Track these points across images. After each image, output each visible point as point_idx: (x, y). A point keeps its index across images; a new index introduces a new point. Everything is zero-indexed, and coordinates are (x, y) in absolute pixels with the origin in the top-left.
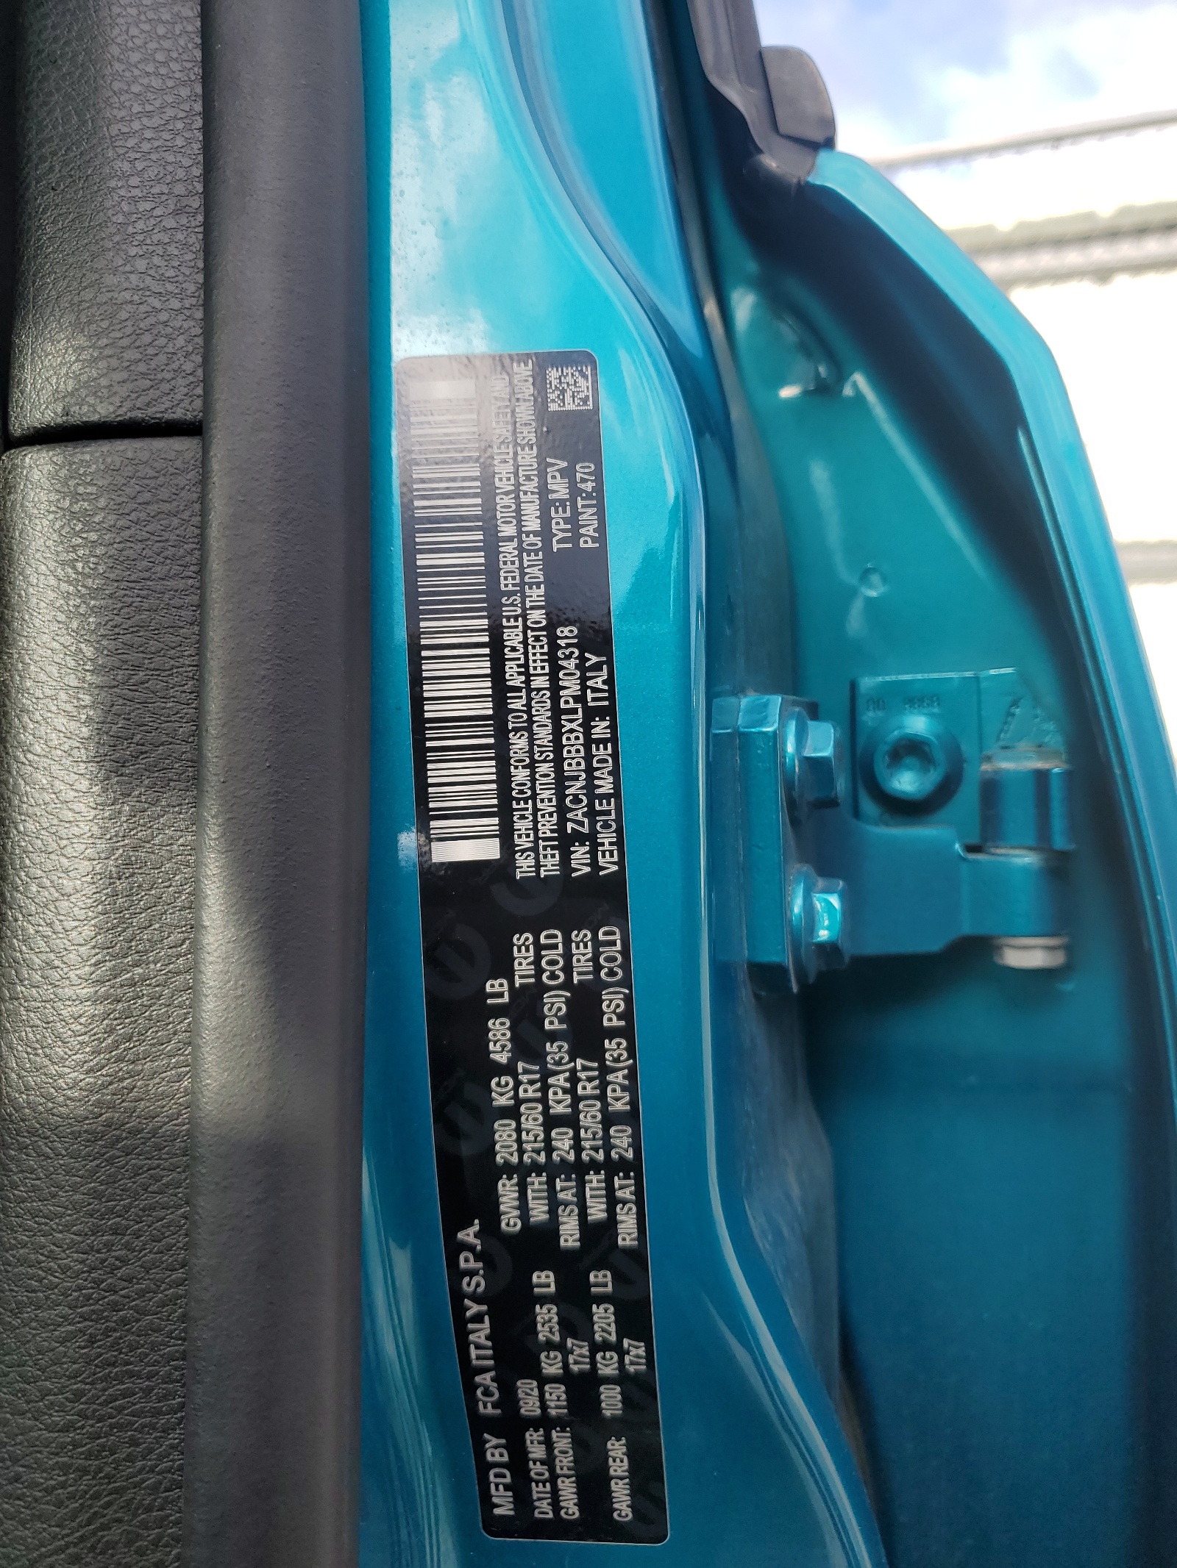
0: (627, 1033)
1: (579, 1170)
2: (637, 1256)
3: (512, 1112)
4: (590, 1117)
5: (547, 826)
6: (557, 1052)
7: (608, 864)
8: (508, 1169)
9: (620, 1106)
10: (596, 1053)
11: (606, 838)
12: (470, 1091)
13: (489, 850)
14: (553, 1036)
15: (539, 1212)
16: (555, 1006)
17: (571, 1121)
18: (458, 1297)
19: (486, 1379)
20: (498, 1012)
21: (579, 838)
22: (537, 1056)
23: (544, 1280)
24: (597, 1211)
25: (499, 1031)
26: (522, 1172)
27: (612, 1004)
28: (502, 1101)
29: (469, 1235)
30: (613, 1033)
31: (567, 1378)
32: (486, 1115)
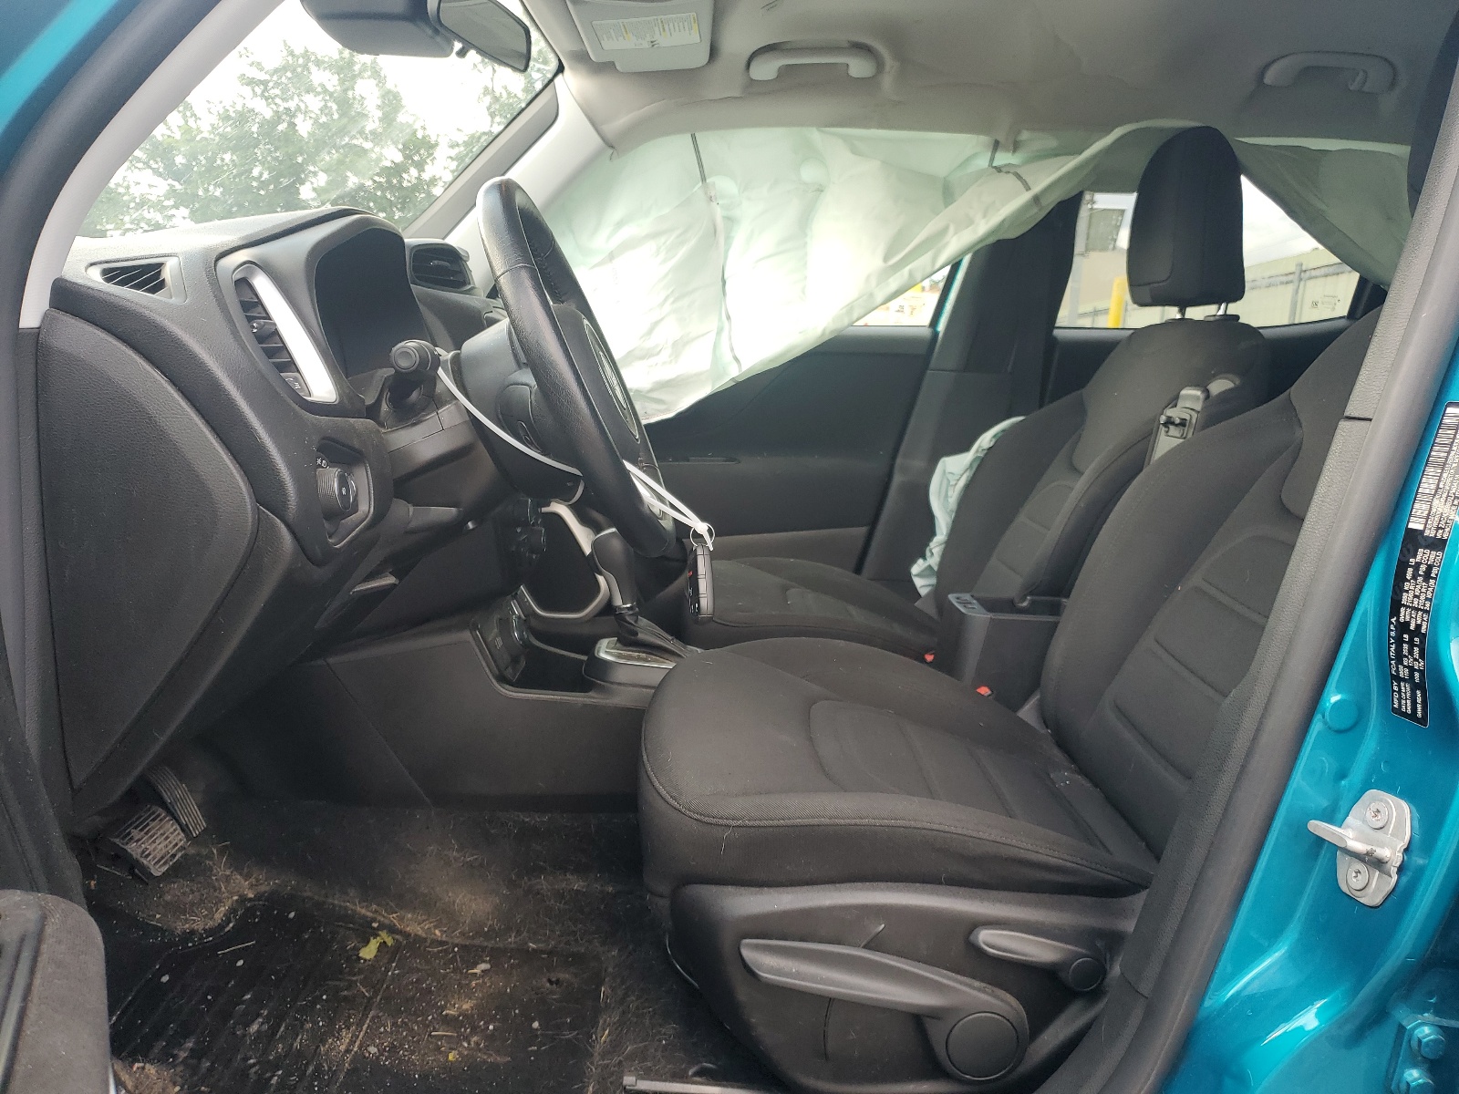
0: (1435, 579)
1: (1417, 610)
2: (1425, 635)
3: (1407, 591)
4: (1423, 597)
5: (1435, 524)
6: (1420, 579)
7: (1445, 537)
8: (1404, 605)
9: (1429, 597)
10: (1428, 583)
11: (1447, 530)
12: (1401, 584)
13: (1420, 527)
14: (1420, 576)
15: (1408, 619)
16: (1423, 568)
17: (1418, 597)
18: (1389, 636)
19: (1393, 662)
20: (1411, 566)
21: (1441, 528)
22: (1416, 580)
23: (1406, 636)
24: (1419, 622)
25: (1410, 571)
26: (1407, 607)
27: (1435, 571)
28: (1406, 588)
29: (1393, 620)
30: (1433, 578)
31: (1408, 667)
32: (1402, 591)
